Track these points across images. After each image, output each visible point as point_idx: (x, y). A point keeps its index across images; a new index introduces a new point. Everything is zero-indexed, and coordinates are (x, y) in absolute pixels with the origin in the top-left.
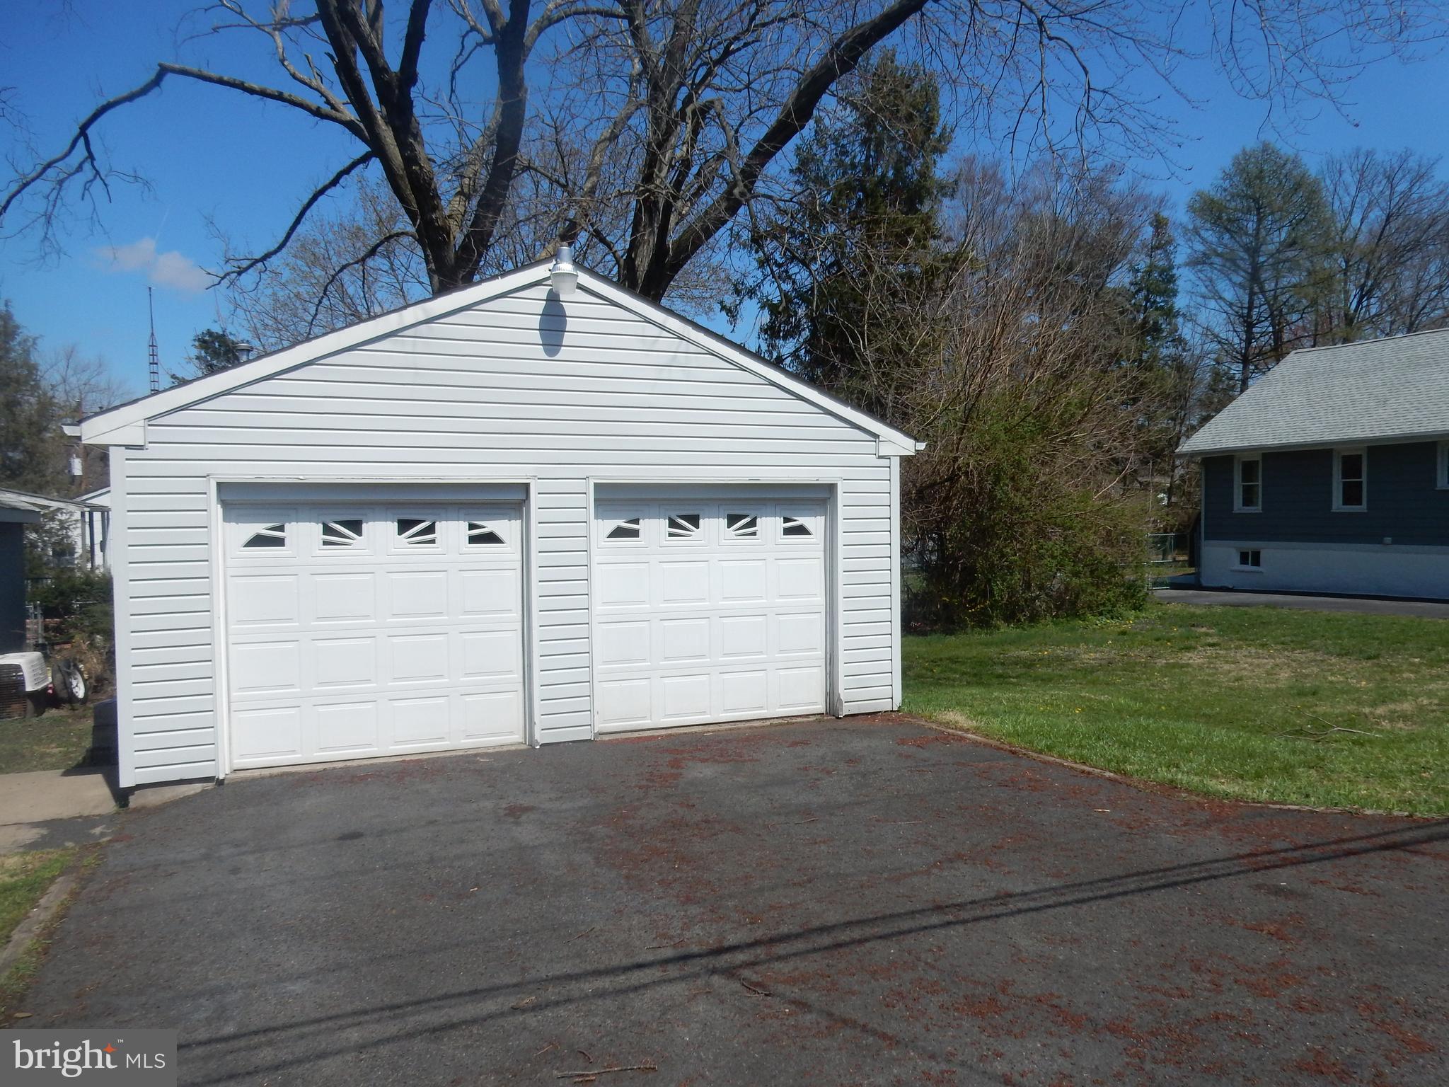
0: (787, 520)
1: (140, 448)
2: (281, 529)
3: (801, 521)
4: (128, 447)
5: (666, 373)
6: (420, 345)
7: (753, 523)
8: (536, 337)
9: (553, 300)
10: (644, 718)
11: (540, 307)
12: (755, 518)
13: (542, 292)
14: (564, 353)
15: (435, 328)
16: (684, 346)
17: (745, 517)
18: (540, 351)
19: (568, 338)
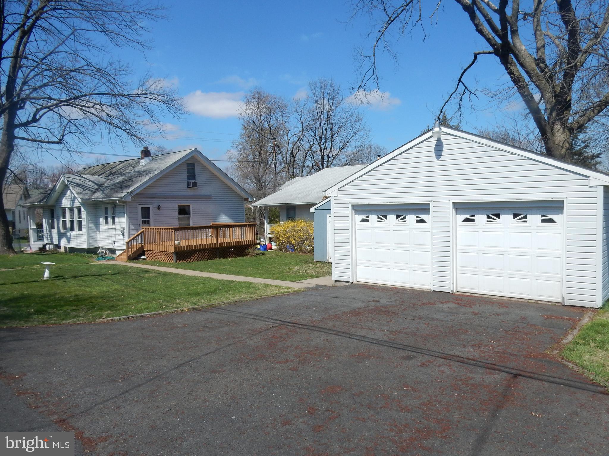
0: (543, 216)
1: (337, 196)
2: (368, 217)
3: (550, 216)
4: (334, 196)
5: (481, 160)
6: (399, 161)
7: (525, 217)
8: (433, 154)
9: (439, 140)
10: (476, 289)
11: (434, 143)
12: (527, 215)
13: (435, 139)
14: (443, 158)
15: (403, 156)
16: (489, 149)
17: (521, 214)
18: (434, 158)
19: (444, 153)
